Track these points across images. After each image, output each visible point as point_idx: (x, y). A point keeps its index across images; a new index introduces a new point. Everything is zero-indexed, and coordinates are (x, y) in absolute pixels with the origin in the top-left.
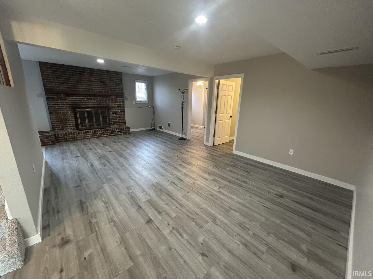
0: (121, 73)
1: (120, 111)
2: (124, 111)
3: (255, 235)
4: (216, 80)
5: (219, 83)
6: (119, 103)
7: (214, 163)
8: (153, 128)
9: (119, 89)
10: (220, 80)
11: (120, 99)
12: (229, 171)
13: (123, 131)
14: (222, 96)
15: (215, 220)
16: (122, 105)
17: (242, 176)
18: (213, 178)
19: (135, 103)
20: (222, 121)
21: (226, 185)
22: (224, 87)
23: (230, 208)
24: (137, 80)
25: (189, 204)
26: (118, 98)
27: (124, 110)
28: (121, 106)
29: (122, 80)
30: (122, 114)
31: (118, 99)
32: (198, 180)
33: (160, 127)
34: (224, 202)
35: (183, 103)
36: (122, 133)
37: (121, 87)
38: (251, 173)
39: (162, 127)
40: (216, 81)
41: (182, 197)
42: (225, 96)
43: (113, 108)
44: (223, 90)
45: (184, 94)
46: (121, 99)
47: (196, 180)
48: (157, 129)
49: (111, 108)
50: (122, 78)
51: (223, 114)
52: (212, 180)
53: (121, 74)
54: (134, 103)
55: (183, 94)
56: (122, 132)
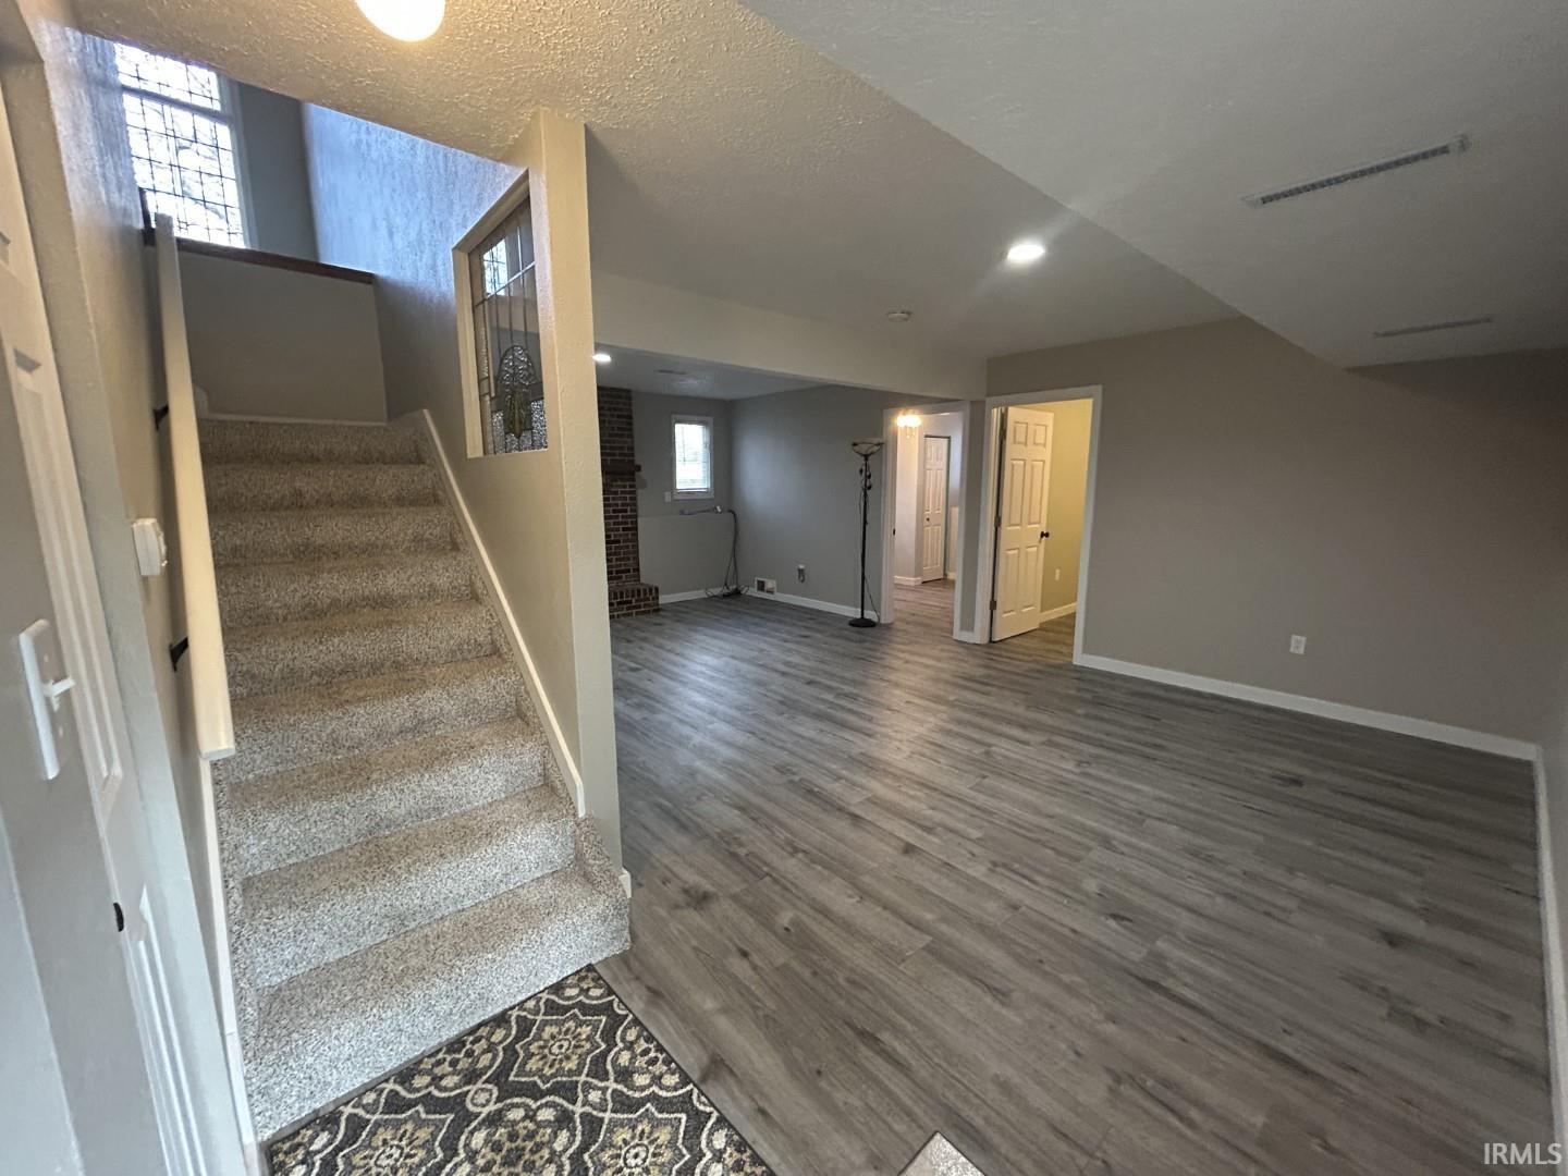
0: (629, 391)
1: (624, 529)
2: (636, 529)
3: (1249, 876)
4: (995, 410)
5: (1004, 418)
6: (620, 498)
7: (1023, 696)
8: (731, 588)
9: (622, 448)
10: (1007, 410)
11: (625, 487)
12: (1087, 716)
13: (637, 601)
14: (1014, 462)
15: (1109, 843)
16: (628, 505)
17: (1139, 730)
18: (1043, 739)
19: (672, 496)
20: (1016, 551)
21: (1097, 757)
22: (1021, 429)
23: (1140, 813)
24: (679, 417)
25: (1006, 805)
26: (616, 481)
27: (636, 522)
28: (626, 511)
29: (631, 417)
30: (628, 541)
31: (619, 486)
32: (994, 745)
33: (761, 586)
34: (1116, 800)
35: (865, 495)
36: (635, 607)
37: (629, 440)
38: (1163, 721)
39: (770, 584)
40: (996, 413)
41: (971, 788)
42: (1022, 462)
44: (1017, 440)
45: (869, 462)
46: (627, 483)
47: (990, 745)
48: (749, 593)
50: (631, 411)
51: (1018, 528)
52: (1043, 743)
53: (630, 398)
54: (668, 498)
55: (866, 459)
56: (634, 604)
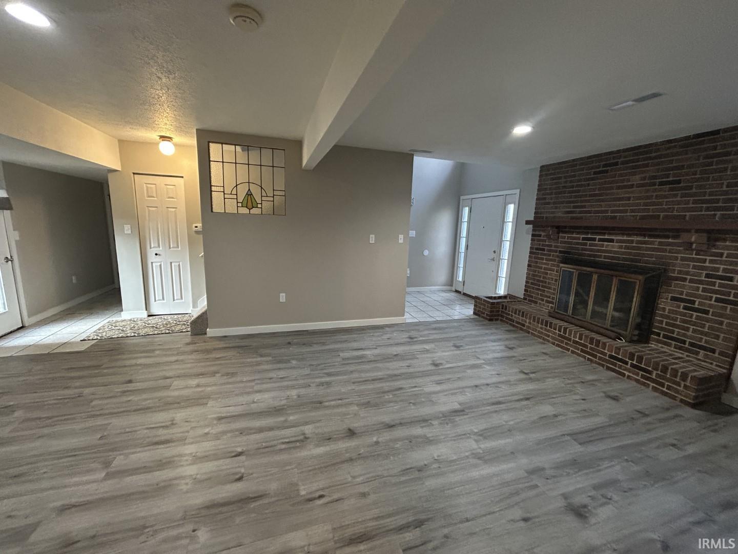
43: (685, 280)
49: (677, 279)
